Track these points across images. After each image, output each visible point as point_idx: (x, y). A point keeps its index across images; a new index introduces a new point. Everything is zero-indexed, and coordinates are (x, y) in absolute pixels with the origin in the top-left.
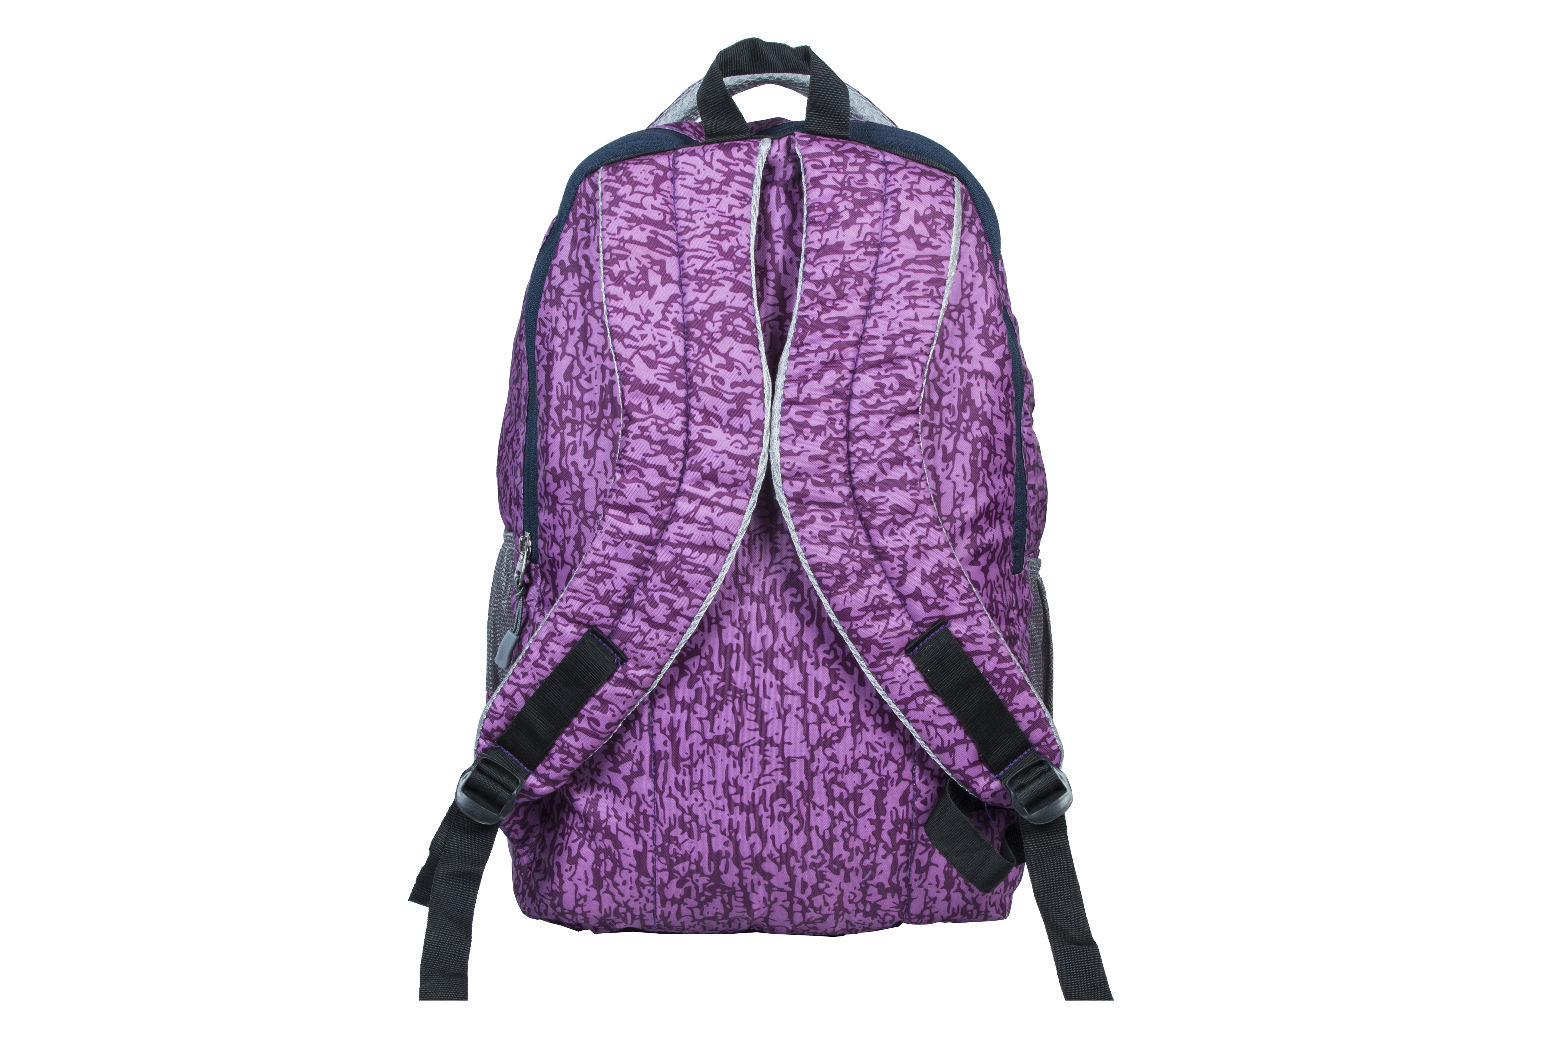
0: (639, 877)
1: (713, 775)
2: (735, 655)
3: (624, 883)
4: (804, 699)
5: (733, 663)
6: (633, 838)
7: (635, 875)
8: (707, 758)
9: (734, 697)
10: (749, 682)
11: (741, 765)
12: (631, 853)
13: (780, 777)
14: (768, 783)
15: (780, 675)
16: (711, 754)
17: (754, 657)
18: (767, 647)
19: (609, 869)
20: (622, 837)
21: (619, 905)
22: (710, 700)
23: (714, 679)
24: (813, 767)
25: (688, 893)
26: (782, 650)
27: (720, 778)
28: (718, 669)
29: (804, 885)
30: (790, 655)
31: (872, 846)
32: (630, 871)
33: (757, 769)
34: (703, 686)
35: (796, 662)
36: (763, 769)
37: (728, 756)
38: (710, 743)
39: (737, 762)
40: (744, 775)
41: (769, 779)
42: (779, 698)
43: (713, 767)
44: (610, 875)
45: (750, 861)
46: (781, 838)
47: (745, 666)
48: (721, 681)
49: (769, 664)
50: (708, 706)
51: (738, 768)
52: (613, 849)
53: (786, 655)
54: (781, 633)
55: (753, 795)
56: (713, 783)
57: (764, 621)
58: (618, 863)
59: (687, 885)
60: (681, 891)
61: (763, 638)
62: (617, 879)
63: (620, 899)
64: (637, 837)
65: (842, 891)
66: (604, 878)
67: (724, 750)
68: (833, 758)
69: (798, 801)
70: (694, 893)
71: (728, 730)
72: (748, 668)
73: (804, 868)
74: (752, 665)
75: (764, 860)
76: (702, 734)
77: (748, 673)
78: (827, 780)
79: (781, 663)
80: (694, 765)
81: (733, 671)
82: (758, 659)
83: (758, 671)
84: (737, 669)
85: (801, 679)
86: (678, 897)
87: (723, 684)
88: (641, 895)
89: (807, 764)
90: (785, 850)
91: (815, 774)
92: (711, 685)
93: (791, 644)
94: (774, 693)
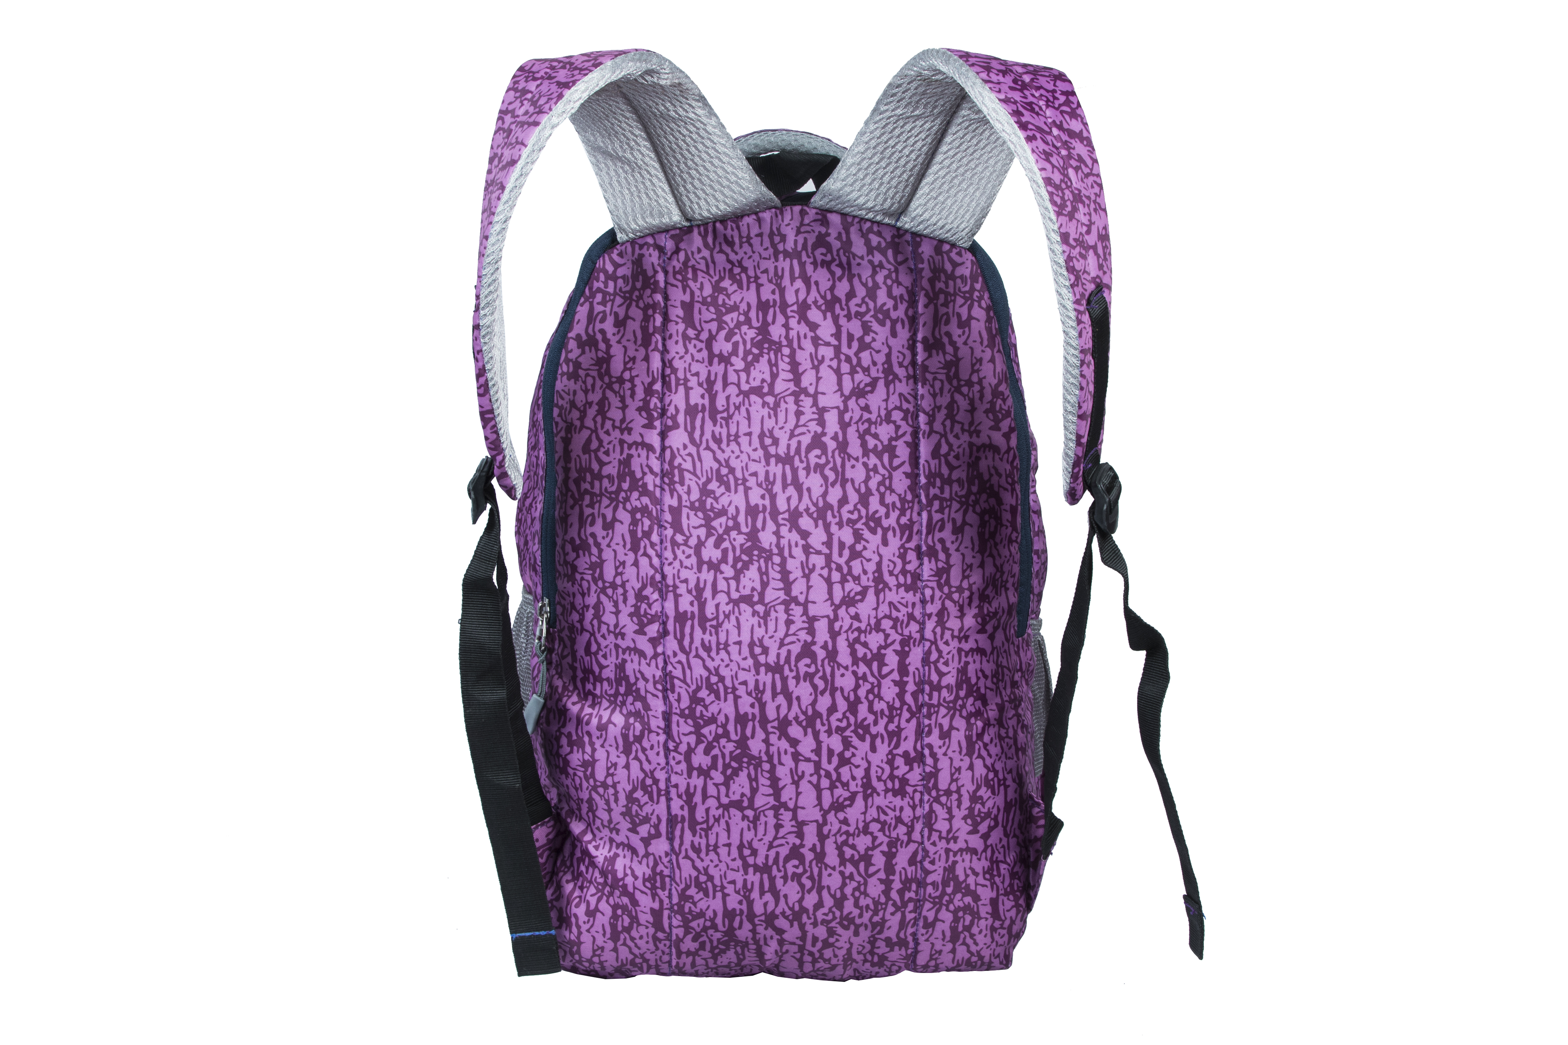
0: (656, 932)
1: (729, 838)
2: (750, 724)
3: (641, 937)
4: (818, 765)
5: (749, 732)
6: (650, 897)
7: (652, 930)
8: (722, 821)
9: (749, 764)
10: (764, 749)
11: (755, 828)
12: (648, 910)
13: (793, 840)
14: (782, 845)
15: (794, 742)
16: (727, 818)
17: (769, 725)
18: (782, 716)
19: (626, 924)
20: (638, 896)
21: (636, 956)
22: (726, 766)
23: (730, 746)
24: (825, 830)
25: (702, 946)
26: (796, 718)
27: (735, 840)
28: (733, 737)
29: (815, 939)
30: (804, 723)
31: (882, 904)
32: (647, 927)
33: (771, 832)
34: (719, 753)
35: (809, 730)
36: (777, 832)
37: (743, 820)
38: (726, 807)
39: (751, 825)
40: (759, 837)
41: (783, 841)
42: (793, 765)
43: (728, 830)
44: (628, 930)
45: (763, 918)
46: (794, 897)
47: (760, 734)
48: (737, 748)
49: (783, 733)
50: (723, 773)
51: (753, 831)
52: (630, 907)
53: (800, 724)
54: (795, 703)
55: (767, 857)
56: (729, 845)
57: (779, 690)
58: (635, 920)
59: (701, 939)
60: (696, 945)
61: (778, 708)
62: (634, 933)
63: (636, 951)
64: (654, 896)
65: (851, 944)
66: (621, 932)
67: (739, 814)
68: (845, 822)
69: (811, 862)
70: (708, 946)
71: (743, 795)
72: (763, 736)
73: (815, 924)
74: (767, 733)
75: (777, 917)
76: (718, 798)
77: (763, 741)
78: (839, 842)
79: (795, 731)
80: (710, 828)
81: (748, 739)
82: (773, 727)
83: (773, 739)
84: (753, 737)
85: (814, 746)
86: (693, 950)
87: (738, 751)
88: (657, 948)
89: (820, 827)
90: (797, 908)
91: (827, 837)
92: (727, 752)
93: (805, 713)
94: (788, 760)
